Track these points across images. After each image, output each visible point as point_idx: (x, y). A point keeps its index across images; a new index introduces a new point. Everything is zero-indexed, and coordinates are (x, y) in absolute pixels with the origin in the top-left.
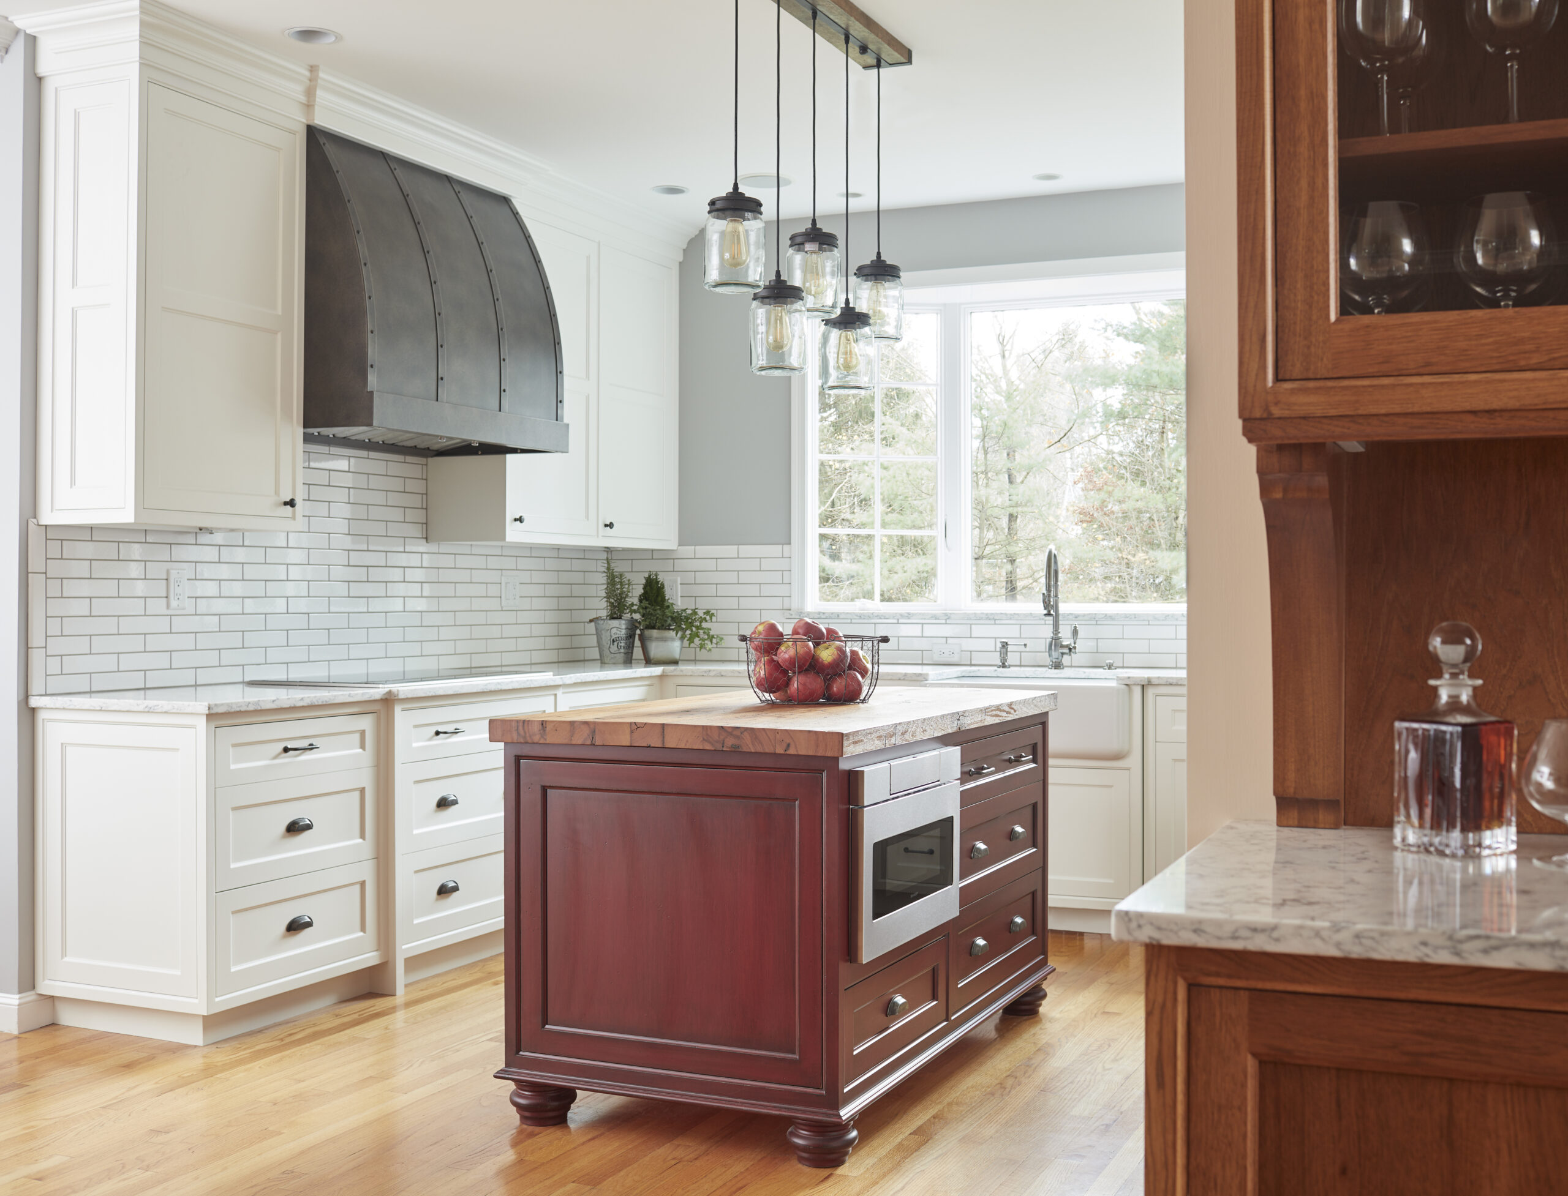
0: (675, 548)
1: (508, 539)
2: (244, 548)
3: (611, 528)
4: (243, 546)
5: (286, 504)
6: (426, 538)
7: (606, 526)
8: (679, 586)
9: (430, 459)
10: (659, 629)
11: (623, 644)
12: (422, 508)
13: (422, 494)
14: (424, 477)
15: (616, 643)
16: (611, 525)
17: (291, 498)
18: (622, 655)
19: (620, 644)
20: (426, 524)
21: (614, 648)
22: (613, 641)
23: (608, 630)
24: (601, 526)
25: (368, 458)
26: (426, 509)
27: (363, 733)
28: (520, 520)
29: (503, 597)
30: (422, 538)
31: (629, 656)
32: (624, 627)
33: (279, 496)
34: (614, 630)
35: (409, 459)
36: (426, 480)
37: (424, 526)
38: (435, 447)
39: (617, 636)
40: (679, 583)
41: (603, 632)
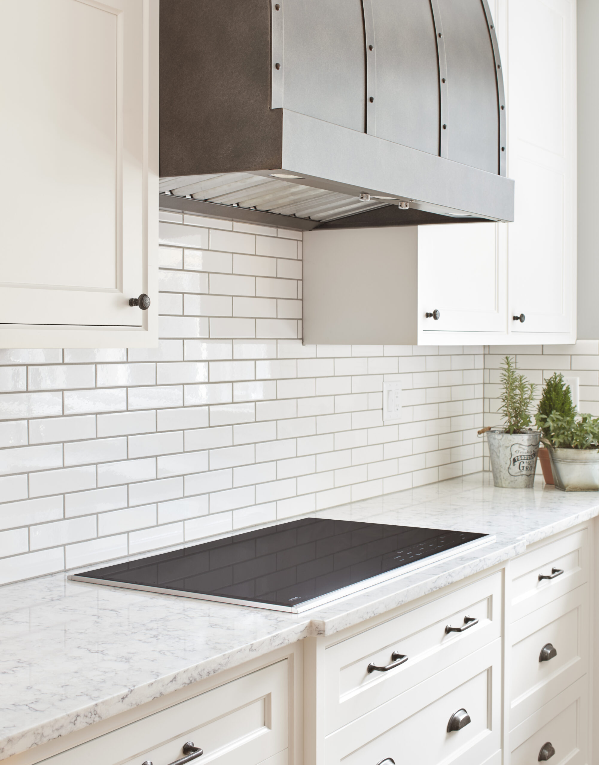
0: (574, 343)
1: (420, 343)
2: (64, 367)
3: (522, 321)
4: (63, 364)
5: (132, 302)
6: (302, 339)
7: (515, 318)
8: (578, 387)
9: (307, 234)
10: (576, 447)
11: (525, 465)
12: (297, 299)
13: (298, 280)
14: (300, 258)
15: (517, 464)
16: (521, 318)
17: (141, 293)
18: (524, 477)
19: (522, 465)
20: (302, 319)
21: (515, 469)
22: (514, 461)
23: (507, 447)
24: (511, 318)
25: (232, 231)
26: (302, 300)
27: (267, 700)
28: (434, 315)
29: (384, 409)
30: (298, 339)
31: (532, 478)
32: (526, 443)
33: (121, 291)
34: (515, 448)
35: (282, 232)
36: (302, 260)
37: (300, 322)
38: (316, 216)
39: (519, 454)
40: (578, 384)
41: (501, 449)
